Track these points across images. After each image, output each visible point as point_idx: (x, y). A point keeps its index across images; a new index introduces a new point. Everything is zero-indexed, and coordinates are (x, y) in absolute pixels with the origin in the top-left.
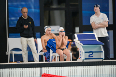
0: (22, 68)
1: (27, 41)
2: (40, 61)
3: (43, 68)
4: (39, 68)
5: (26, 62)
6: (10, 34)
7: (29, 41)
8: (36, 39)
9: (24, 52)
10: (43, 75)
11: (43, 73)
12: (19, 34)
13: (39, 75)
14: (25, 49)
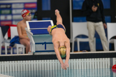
0: (89, 58)
1: (95, 27)
2: (110, 50)
3: (114, 59)
4: (109, 59)
5: (93, 51)
6: (74, 18)
7: (97, 26)
8: (105, 24)
9: (91, 39)
10: (113, 67)
11: (114, 64)
12: (85, 18)
13: (109, 67)
14: (92, 36)
